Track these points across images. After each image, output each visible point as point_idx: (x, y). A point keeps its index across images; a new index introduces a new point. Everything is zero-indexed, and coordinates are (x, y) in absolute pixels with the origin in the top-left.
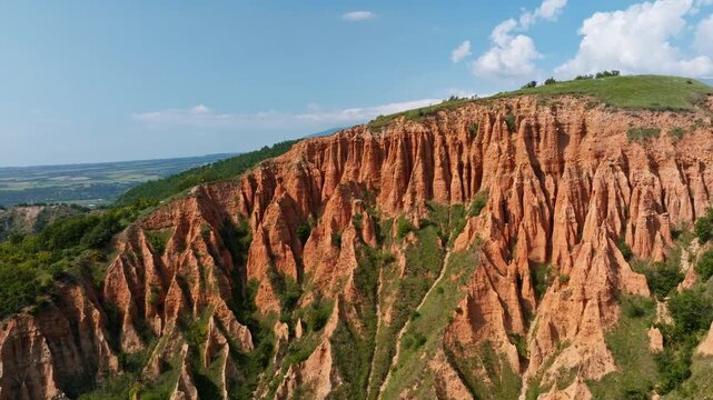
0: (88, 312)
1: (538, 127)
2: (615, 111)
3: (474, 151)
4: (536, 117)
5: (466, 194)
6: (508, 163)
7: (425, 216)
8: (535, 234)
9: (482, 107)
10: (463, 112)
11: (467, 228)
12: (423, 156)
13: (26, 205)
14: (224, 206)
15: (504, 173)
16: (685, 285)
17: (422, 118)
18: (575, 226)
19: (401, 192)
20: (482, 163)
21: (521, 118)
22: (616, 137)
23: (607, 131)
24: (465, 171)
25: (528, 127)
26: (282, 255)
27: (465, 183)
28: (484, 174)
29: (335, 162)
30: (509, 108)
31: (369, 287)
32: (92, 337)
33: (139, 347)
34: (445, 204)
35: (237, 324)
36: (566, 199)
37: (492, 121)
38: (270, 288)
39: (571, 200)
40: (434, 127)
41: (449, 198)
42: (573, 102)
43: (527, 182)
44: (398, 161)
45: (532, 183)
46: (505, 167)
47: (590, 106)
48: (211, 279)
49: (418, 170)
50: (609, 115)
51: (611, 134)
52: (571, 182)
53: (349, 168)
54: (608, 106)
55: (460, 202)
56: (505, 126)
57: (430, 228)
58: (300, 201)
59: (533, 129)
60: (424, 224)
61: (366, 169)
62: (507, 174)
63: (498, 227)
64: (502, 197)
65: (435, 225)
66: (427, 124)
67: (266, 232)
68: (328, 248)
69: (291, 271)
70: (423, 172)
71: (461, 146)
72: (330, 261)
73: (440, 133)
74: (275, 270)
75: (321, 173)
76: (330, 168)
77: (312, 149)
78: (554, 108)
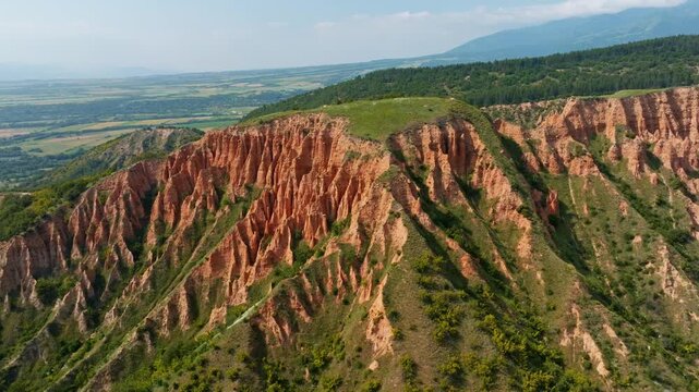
0: (55, 236)
1: (316, 140)
2: (347, 136)
4: (317, 133)
7: (243, 194)
13: (163, 128)
14: (155, 175)
17: (261, 126)
26: (169, 211)
32: (56, 250)
33: (79, 256)
34: (260, 187)
35: (127, 250)
38: (153, 231)
40: (267, 132)
41: (265, 183)
42: (341, 122)
43: (290, 180)
45: (292, 181)
48: (121, 224)
50: (345, 138)
53: (223, 156)
56: (302, 136)
57: (241, 204)
58: (192, 175)
59: (314, 141)
60: (238, 200)
63: (263, 209)
64: (278, 187)
65: (246, 201)
66: (262, 130)
67: (162, 196)
68: (188, 210)
69: (171, 221)
70: (251, 165)
71: (281, 146)
72: (187, 218)
73: (272, 136)
74: (161, 220)
75: (214, 156)
76: (217, 153)
77: (211, 138)
78: (329, 126)
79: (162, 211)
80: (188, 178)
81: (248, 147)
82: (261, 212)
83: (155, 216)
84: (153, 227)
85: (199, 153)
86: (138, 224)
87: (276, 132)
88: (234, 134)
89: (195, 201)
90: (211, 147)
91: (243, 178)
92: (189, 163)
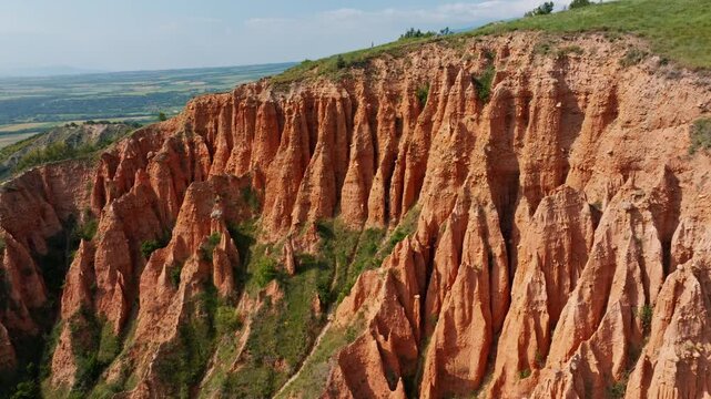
1: (526, 97)
2: (676, 76)
3: (417, 136)
4: (525, 78)
5: (393, 210)
6: (453, 169)
7: (311, 250)
8: (466, 322)
9: (449, 52)
10: (415, 60)
11: (354, 290)
12: (331, 138)
13: (93, 123)
14: (71, 197)
15: (443, 186)
17: (341, 73)
18: (544, 320)
19: (289, 202)
20: (426, 156)
21: (501, 77)
22: (669, 132)
23: (652, 117)
24: (397, 169)
25: (506, 97)
26: (109, 288)
27: (393, 191)
28: (426, 180)
30: (488, 55)
31: (183, 376)
34: (354, 227)
36: (534, 262)
37: (451, 81)
38: (68, 345)
39: (544, 266)
40: (360, 87)
41: (364, 216)
42: (603, 47)
43: (473, 214)
45: (482, 217)
47: (632, 59)
49: (317, 165)
51: (661, 124)
52: (550, 229)
53: (238, 149)
54: (664, 62)
55: (379, 225)
56: (470, 91)
58: (165, 198)
59: (517, 102)
60: (301, 265)
61: (258, 151)
62: (450, 189)
63: (400, 300)
64: (433, 234)
65: (323, 266)
66: (347, 84)
67: (90, 251)
68: (161, 289)
69: (115, 316)
70: (325, 171)
71: (399, 122)
72: (158, 310)
73: (371, 98)
74: (88, 312)
75: (212, 151)
76: (220, 144)
77: (202, 113)
78: (562, 60)
79: (91, 290)
80: (154, 204)
81: (312, 126)
82: (398, 311)
83: (71, 304)
84: (65, 336)
85: (176, 145)
86: (29, 326)
87: (379, 87)
88: (265, 97)
89: (178, 264)
90: (202, 132)
91: (306, 205)
92: (154, 170)
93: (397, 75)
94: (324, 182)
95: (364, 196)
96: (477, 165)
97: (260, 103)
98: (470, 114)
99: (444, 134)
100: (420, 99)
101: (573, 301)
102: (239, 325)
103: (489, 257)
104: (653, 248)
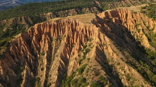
1: (73, 24)
3: (64, 27)
5: (63, 33)
11: (63, 39)
12: (57, 28)
16: (87, 47)
17: (56, 22)
18: (77, 39)
19: (54, 34)
23: (81, 25)
24: (63, 30)
25: (71, 23)
28: (66, 31)
29: (43, 28)
30: (69, 20)
34: (60, 35)
35: (32, 56)
37: (66, 22)
39: (76, 36)
42: (77, 20)
43: (71, 33)
44: (53, 29)
46: (68, 30)
47: (79, 21)
48: (27, 50)
49: (56, 30)
50: (81, 23)
53: (45, 29)
55: (62, 35)
56: (68, 23)
60: (57, 39)
61: (48, 29)
63: (67, 40)
67: (34, 41)
69: (39, 46)
71: (62, 26)
73: (59, 24)
74: (36, 46)
78: (75, 21)
81: (55, 27)
89: (45, 41)
91: (56, 34)
93: (61, 21)
94: (57, 32)
95: (61, 33)
96: (70, 29)
97: (47, 25)
98: (68, 25)
99: (66, 27)
100: (64, 23)
101: (78, 37)
102: (53, 44)
103: (72, 36)
104: (82, 33)
